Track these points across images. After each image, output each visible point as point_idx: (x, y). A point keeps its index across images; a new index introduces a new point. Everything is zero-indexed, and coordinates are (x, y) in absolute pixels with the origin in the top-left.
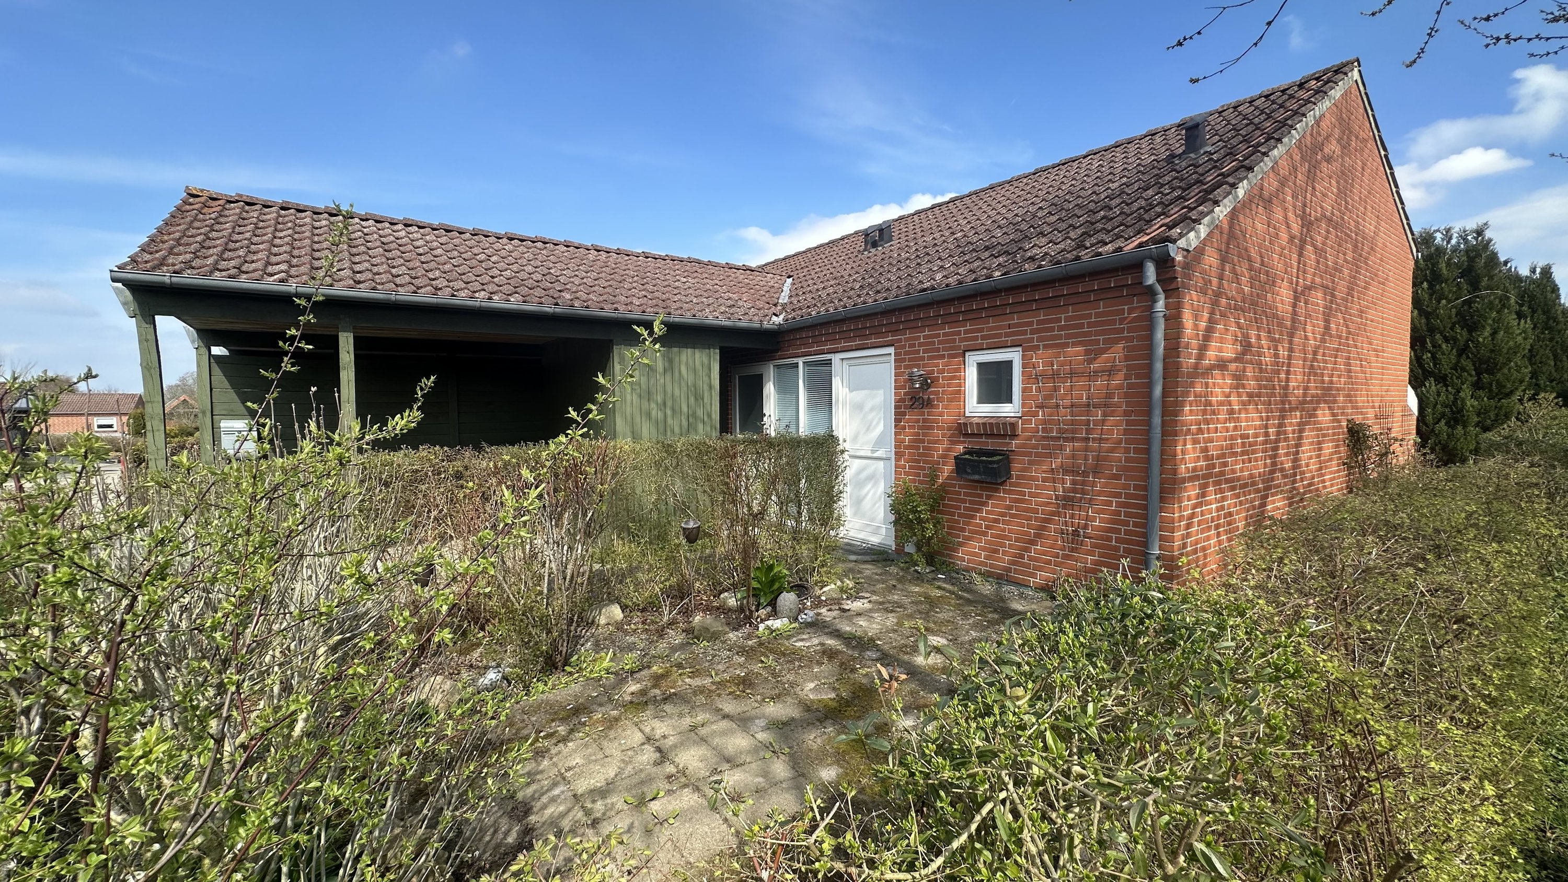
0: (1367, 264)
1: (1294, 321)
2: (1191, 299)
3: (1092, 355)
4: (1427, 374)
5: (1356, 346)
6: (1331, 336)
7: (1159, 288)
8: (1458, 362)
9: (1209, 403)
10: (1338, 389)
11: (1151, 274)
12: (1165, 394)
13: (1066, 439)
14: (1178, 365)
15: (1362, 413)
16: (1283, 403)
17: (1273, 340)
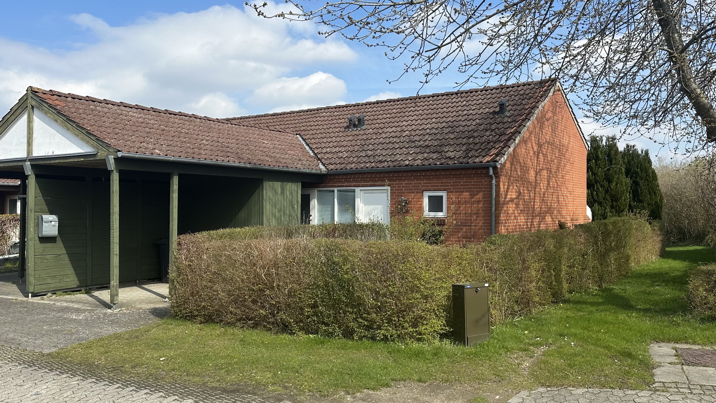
0: (564, 156)
1: (536, 183)
2: (503, 179)
3: (472, 196)
4: (595, 201)
5: (561, 191)
6: (550, 187)
7: (493, 176)
8: (605, 196)
9: (508, 213)
10: (553, 208)
11: (491, 172)
12: (496, 210)
13: (463, 226)
14: (499, 201)
15: (564, 218)
16: (533, 213)
17: (528, 190)
